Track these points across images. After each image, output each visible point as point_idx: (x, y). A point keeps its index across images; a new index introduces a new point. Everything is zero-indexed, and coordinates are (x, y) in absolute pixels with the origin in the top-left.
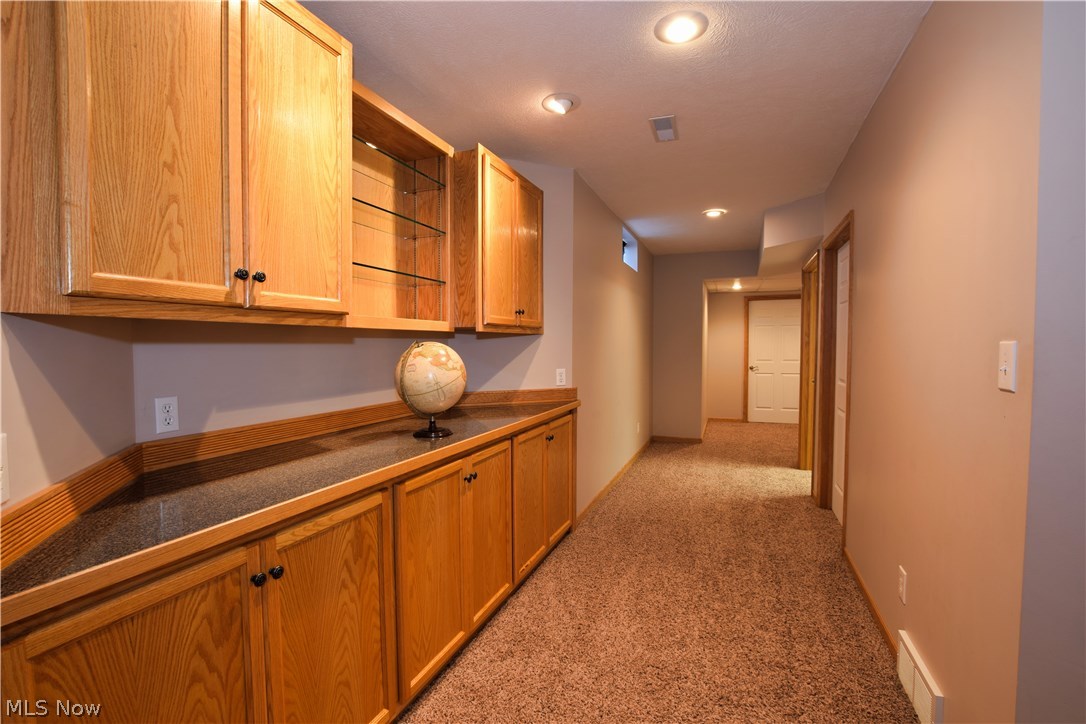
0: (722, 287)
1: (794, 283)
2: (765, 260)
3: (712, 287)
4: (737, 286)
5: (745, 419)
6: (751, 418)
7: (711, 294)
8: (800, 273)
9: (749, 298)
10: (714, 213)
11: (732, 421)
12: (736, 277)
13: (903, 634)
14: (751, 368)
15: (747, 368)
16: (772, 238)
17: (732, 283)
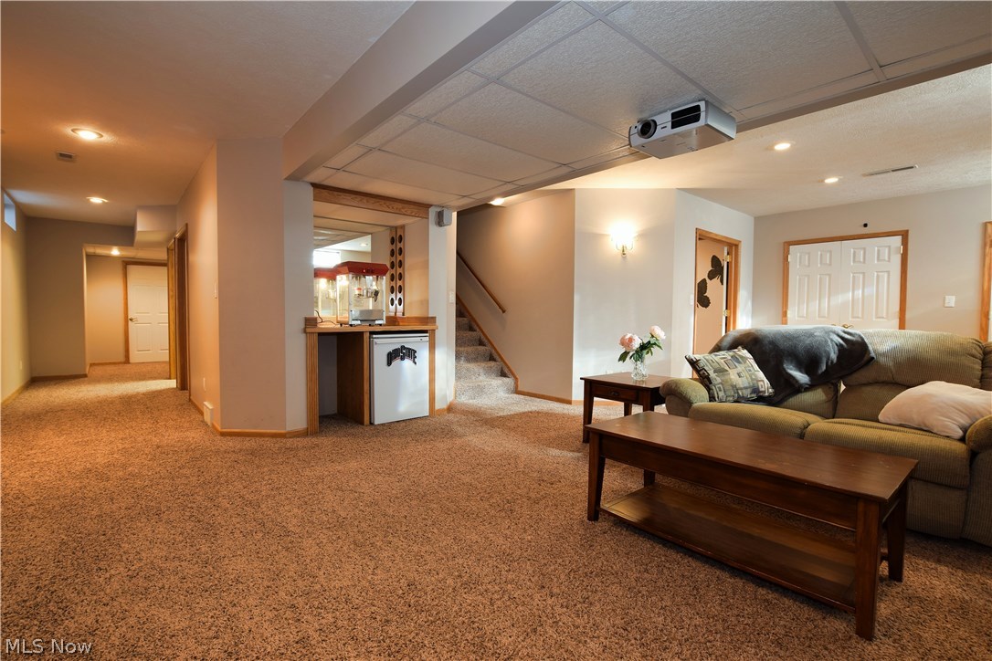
0: (100, 251)
1: (161, 255)
2: (138, 238)
3: (91, 250)
4: (115, 252)
5: (127, 361)
6: (132, 360)
7: (88, 256)
8: (166, 250)
9: (127, 263)
10: (96, 200)
11: (114, 363)
12: (116, 245)
13: (206, 403)
14: (131, 320)
15: (127, 320)
16: (143, 225)
17: (110, 249)
